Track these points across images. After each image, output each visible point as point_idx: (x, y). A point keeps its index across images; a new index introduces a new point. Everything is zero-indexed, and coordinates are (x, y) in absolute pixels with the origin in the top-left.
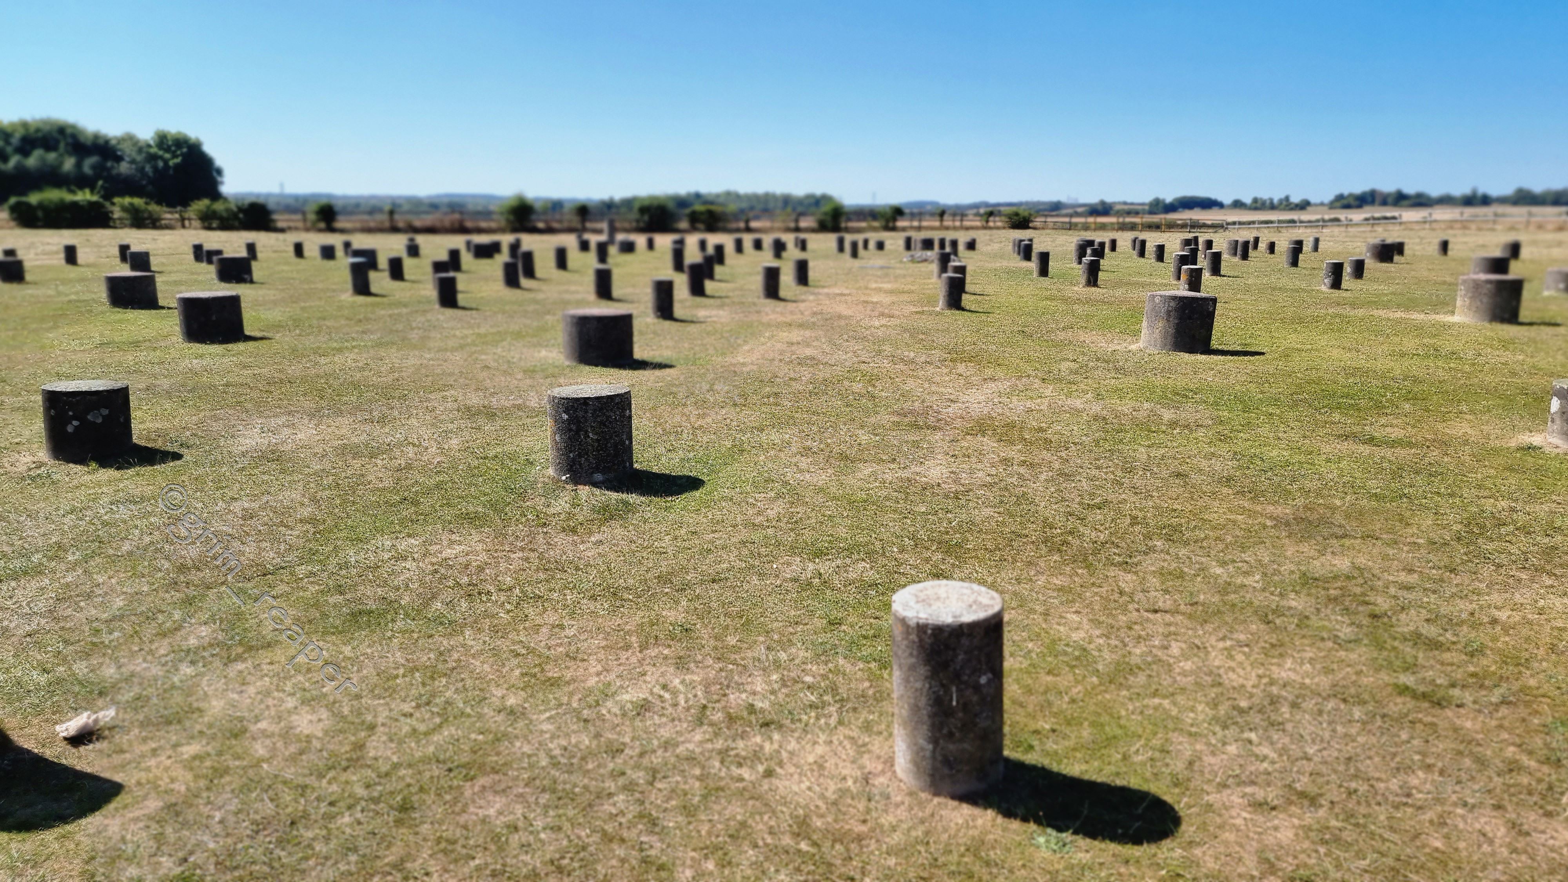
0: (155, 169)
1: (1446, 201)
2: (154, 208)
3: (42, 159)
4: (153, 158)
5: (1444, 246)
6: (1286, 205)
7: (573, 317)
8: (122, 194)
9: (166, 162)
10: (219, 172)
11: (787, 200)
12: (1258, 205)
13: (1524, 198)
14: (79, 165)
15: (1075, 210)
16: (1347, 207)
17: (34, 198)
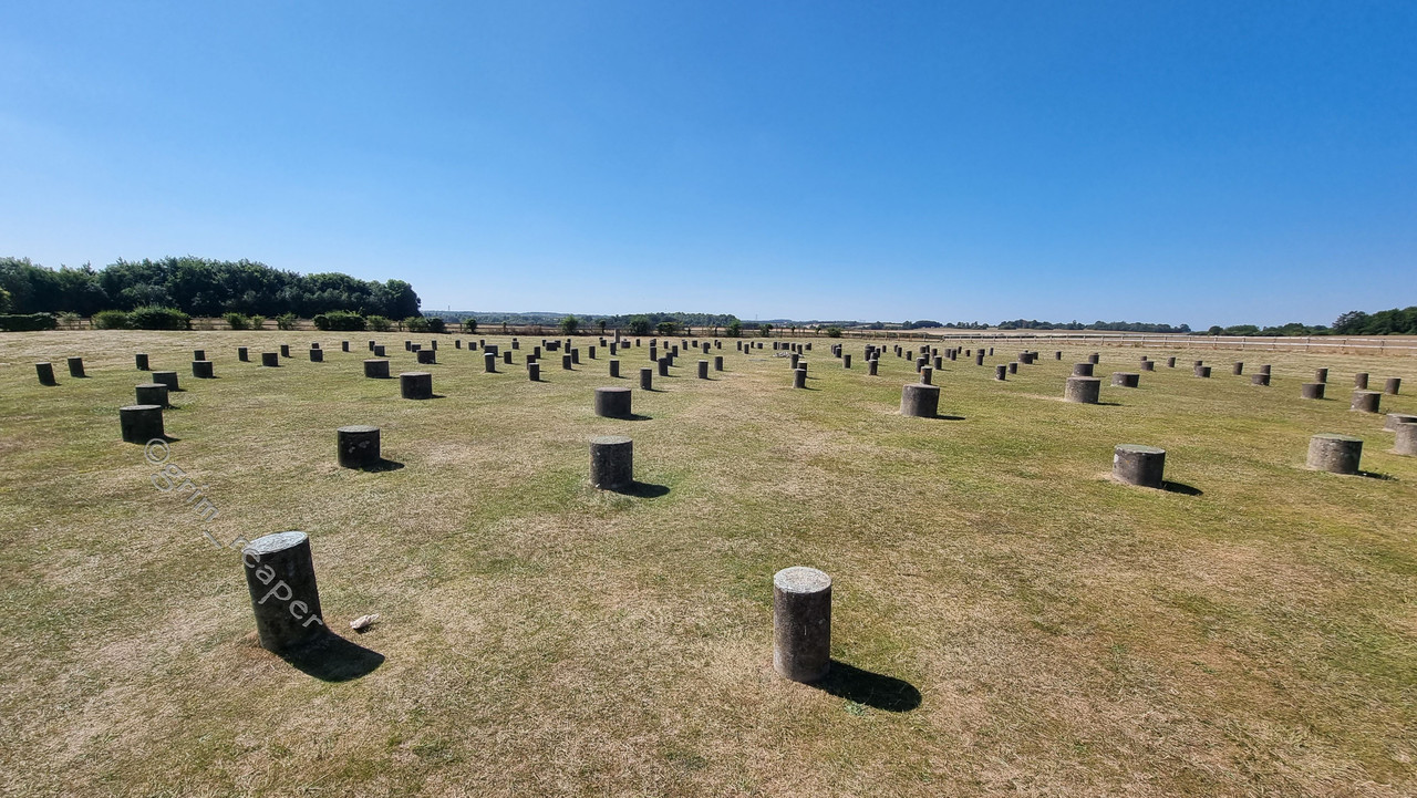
0: (387, 299)
1: (1060, 326)
2: (386, 321)
3: (331, 293)
4: (387, 293)
5: (1059, 354)
6: (975, 327)
7: (600, 391)
8: (372, 314)
9: (393, 295)
10: (419, 301)
11: (710, 317)
12: (961, 326)
13: (1100, 326)
14: (349, 297)
15: (863, 326)
16: (1008, 328)
17: (327, 316)
